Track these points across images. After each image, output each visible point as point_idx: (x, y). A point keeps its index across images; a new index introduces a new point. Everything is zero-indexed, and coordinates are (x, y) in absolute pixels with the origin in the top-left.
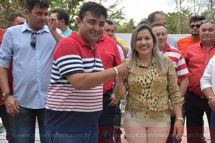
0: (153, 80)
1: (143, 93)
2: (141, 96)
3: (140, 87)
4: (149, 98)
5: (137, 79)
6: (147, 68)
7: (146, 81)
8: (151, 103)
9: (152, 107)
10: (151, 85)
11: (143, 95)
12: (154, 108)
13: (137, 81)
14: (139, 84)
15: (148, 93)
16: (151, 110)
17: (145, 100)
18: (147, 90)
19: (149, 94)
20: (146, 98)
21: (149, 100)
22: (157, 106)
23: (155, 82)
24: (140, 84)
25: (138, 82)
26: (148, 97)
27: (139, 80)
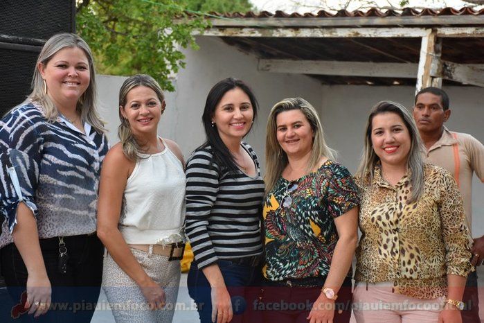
0: (402, 216)
1: (384, 242)
2: (382, 248)
3: (378, 229)
4: (397, 252)
5: (370, 213)
6: (394, 191)
7: (388, 217)
8: (402, 262)
9: (407, 270)
10: (398, 226)
11: (385, 247)
12: (411, 273)
13: (371, 217)
14: (374, 223)
15: (394, 241)
16: (406, 277)
17: (390, 257)
18: (392, 236)
19: (397, 243)
20: (392, 253)
21: (397, 255)
22: (418, 268)
23: (407, 219)
24: (377, 223)
25: (373, 219)
26: (394, 251)
27: (375, 216)
